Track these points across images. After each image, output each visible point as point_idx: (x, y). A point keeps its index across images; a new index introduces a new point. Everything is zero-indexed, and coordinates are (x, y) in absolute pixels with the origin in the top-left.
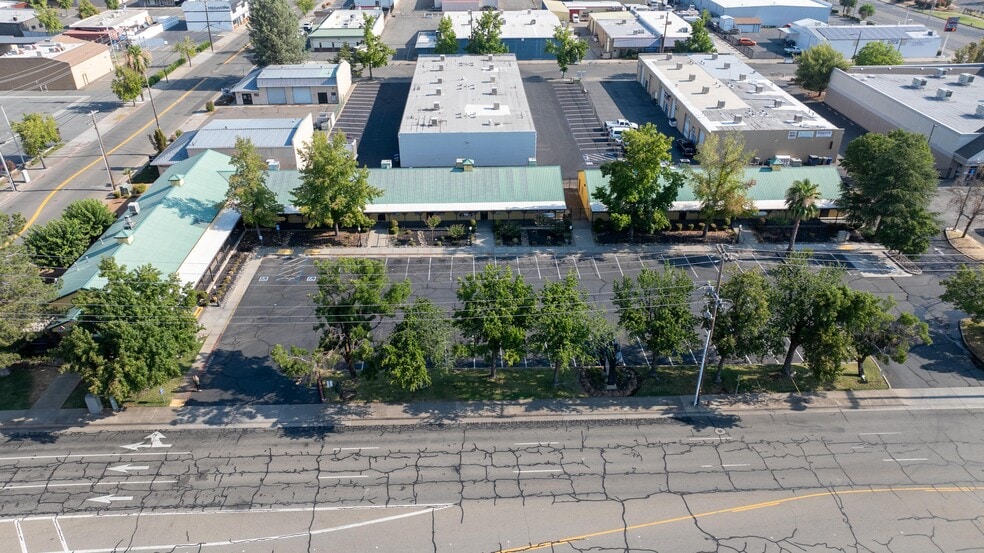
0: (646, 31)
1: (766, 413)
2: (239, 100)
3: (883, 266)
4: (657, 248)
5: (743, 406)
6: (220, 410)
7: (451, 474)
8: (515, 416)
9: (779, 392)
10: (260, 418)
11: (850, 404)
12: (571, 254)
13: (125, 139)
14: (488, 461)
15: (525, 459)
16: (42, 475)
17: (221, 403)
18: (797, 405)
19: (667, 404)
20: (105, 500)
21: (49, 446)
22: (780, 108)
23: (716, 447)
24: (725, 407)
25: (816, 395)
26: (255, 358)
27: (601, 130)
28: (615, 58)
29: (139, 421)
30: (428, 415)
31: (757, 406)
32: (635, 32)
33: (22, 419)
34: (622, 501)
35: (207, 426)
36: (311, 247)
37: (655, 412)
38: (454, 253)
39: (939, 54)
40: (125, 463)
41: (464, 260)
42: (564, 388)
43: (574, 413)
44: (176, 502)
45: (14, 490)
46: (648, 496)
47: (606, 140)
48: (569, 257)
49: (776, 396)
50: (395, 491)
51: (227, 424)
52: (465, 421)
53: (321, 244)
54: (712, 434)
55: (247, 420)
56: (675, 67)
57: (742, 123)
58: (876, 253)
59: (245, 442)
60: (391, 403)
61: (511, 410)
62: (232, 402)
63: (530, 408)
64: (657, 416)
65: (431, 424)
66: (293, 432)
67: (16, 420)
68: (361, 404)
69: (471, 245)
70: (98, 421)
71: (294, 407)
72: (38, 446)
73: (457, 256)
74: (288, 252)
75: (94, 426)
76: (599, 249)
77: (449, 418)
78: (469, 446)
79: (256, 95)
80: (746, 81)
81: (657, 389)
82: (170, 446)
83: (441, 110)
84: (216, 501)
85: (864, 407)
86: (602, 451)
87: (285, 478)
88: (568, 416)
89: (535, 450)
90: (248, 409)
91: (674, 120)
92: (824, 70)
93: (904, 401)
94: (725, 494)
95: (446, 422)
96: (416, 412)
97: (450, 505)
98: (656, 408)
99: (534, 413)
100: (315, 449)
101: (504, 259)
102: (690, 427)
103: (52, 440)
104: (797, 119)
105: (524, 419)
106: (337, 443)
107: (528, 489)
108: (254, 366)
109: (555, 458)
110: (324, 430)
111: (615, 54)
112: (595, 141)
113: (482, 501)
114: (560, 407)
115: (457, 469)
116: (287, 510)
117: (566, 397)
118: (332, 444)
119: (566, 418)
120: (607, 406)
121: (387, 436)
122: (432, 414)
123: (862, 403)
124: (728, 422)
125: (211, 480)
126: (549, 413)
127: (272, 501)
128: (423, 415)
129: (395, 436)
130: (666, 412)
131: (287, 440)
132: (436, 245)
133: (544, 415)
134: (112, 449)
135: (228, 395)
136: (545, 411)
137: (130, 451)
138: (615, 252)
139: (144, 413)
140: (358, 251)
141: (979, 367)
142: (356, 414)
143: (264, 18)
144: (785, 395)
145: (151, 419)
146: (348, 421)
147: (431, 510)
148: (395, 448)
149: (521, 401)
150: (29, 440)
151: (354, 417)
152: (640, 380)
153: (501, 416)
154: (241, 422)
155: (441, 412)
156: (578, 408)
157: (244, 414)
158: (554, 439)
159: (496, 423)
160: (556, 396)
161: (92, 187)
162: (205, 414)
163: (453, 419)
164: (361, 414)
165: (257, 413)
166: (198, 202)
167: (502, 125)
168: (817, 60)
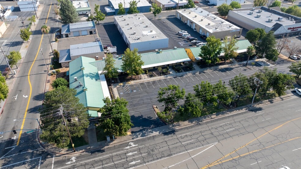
0: (172, 2)
1: (266, 105)
2: (64, 36)
3: (267, 64)
4: (216, 67)
5: (261, 105)
6: (142, 132)
7: (211, 135)
8: (215, 118)
9: (266, 100)
10: (154, 132)
11: (281, 100)
12: (196, 72)
13: (36, 54)
14: (217, 130)
15: (225, 128)
16: (110, 161)
17: (141, 131)
18: (271, 102)
19: (245, 108)
20: (133, 163)
21: (104, 153)
22: (223, 24)
23: (262, 115)
24: (257, 106)
25: (274, 99)
26: (139, 116)
27: (178, 34)
28: (165, 10)
29: (123, 141)
30: (195, 122)
31: (264, 104)
32: (169, 2)
33: (89, 147)
34: (252, 132)
35: (142, 138)
36: (127, 81)
37: (244, 110)
38: (167, 77)
39: (245, 2)
40: (130, 152)
41: (170, 78)
42: (221, 109)
43: (227, 114)
44: (152, 159)
45: (106, 166)
46: (256, 130)
47: (182, 37)
48: (196, 73)
49: (266, 101)
50: (202, 143)
51: (147, 136)
52: (204, 122)
53: (129, 80)
54: (259, 113)
55: (151, 133)
56: (189, 13)
57: (218, 29)
58: (264, 61)
59: (156, 139)
60: (184, 121)
61: (213, 117)
62: (144, 129)
63: (217, 115)
64: (245, 111)
65: (197, 124)
66: (166, 134)
67: (88, 148)
68: (177, 123)
69: (170, 74)
70: (111, 143)
71: (161, 127)
72: (100, 154)
73: (168, 78)
74: (122, 84)
75: (112, 144)
76: (202, 70)
77: (200, 122)
78: (210, 128)
79: (70, 34)
80: (209, 16)
81: (241, 104)
82: (137, 145)
83: (136, 34)
84: (162, 156)
85: (285, 100)
86: (240, 122)
87: (174, 146)
88: (227, 115)
89: (225, 125)
90: (149, 131)
91: (195, 29)
92: (227, 11)
93: (291, 97)
94: (271, 126)
95: (200, 123)
96: (192, 122)
97: (217, 143)
98: (243, 109)
99: (218, 116)
100: (175, 137)
101: (181, 76)
102: (254, 112)
103: (103, 151)
104: (230, 27)
105: (217, 118)
106: (179, 134)
107: (231, 135)
108: (141, 119)
109: (231, 126)
110: (173, 132)
111: (165, 9)
112: (179, 38)
113: (223, 140)
114: (223, 113)
115: (212, 134)
116: (181, 153)
117: (223, 111)
118: (178, 135)
119: (226, 116)
120: (233, 111)
121: (189, 130)
122: (196, 121)
123: (284, 99)
124: (260, 109)
125: (156, 151)
126: (222, 115)
127: (176, 152)
128: (194, 122)
129: (191, 129)
130: (246, 109)
131: (166, 136)
132: (161, 75)
133: (220, 116)
134: (123, 150)
135: (141, 128)
136: (220, 115)
137: (128, 149)
138: (207, 70)
139: (122, 138)
140: (141, 80)
141: (300, 86)
142: (178, 126)
143: (66, 9)
144: (268, 100)
145: (125, 139)
146: (177, 128)
147: (214, 145)
148: (194, 132)
149: (214, 114)
150: (97, 153)
151: (178, 127)
152: (236, 103)
153: (212, 119)
154: (150, 134)
155: (197, 121)
156: (227, 113)
157: (149, 132)
158: (227, 121)
159: (212, 121)
160: (221, 111)
161: (40, 73)
162: (139, 134)
163: (201, 122)
164: (179, 125)
165: (152, 131)
166: (92, 74)
167: (157, 37)
168: (225, 8)
